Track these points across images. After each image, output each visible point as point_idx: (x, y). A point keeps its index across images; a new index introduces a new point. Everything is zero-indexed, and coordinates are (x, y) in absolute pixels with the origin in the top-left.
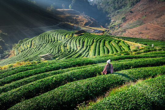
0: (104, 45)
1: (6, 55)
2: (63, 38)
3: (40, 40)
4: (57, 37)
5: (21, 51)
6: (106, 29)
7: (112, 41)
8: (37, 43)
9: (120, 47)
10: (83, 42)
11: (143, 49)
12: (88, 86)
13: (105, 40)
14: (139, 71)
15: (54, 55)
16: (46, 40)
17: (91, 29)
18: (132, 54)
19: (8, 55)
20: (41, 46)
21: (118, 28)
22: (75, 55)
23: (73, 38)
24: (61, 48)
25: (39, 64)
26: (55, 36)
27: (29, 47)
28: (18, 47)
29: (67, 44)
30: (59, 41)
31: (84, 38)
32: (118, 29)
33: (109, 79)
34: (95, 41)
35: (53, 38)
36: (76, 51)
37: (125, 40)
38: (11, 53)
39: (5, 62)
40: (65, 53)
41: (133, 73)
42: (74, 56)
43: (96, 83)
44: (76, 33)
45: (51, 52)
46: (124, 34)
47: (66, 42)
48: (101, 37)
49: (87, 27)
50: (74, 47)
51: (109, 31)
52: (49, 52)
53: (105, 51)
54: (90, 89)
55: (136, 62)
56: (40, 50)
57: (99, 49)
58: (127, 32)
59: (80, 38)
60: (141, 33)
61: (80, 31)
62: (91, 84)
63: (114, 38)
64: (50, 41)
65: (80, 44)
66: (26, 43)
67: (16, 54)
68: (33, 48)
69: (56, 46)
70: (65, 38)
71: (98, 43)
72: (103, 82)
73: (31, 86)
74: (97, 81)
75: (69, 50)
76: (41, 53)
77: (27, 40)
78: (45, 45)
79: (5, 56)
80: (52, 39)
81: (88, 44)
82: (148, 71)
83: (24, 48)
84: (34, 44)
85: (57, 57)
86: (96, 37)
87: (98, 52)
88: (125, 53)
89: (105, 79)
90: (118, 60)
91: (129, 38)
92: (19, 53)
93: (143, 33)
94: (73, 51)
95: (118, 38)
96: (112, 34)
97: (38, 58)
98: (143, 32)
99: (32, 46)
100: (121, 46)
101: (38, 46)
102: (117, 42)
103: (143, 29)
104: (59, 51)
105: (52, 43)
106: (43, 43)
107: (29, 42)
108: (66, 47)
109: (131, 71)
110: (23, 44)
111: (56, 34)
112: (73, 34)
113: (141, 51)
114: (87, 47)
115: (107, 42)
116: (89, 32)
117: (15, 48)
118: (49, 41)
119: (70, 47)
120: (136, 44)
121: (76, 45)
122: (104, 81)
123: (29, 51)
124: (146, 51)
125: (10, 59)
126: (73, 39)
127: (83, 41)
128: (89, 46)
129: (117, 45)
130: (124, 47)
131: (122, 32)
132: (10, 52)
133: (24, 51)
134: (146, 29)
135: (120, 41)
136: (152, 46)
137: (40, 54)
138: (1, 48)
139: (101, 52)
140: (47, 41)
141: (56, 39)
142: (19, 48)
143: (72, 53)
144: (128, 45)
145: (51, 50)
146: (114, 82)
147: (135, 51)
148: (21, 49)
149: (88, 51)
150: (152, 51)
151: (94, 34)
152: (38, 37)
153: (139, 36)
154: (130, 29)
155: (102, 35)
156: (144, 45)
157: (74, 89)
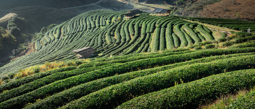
0: (172, 32)
1: (23, 50)
2: (107, 23)
3: (73, 26)
4: (99, 20)
5: (45, 43)
6: (172, 6)
7: (183, 24)
8: (68, 30)
9: (197, 34)
10: (139, 28)
11: (234, 37)
12: (165, 101)
13: (173, 25)
14: (237, 77)
15: (96, 49)
16: (82, 26)
17: (149, 6)
18: (218, 46)
19: (25, 51)
20: (74, 35)
21: (190, 3)
22: (127, 48)
23: (124, 22)
24: (105, 38)
25: (80, 66)
26: (95, 19)
27: (56, 37)
28: (40, 37)
29: (114, 31)
30: (101, 27)
31: (140, 22)
32: (190, 5)
33: (194, 91)
34: (157, 25)
35: (92, 23)
36: (129, 41)
37: (203, 23)
38: (29, 47)
39: (21, 61)
40: (112, 45)
41: (228, 80)
42: (126, 50)
43: (176, 96)
44: (127, 15)
45: (90, 44)
46: (200, 12)
47: (113, 28)
48: (167, 19)
49: (142, 5)
50: (125, 36)
51: (176, 9)
52: (87, 45)
53: (175, 42)
54: (169, 106)
55: (229, 62)
56: (74, 41)
57: (165, 39)
58: (205, 9)
59: (134, 22)
60: (227, 10)
61: (133, 11)
62: (169, 98)
63: (186, 20)
64: (88, 27)
65: (134, 32)
66: (52, 32)
67: (36, 49)
68: (63, 38)
69: (98, 36)
70: (110, 23)
71: (162, 29)
72: (187, 96)
73: (83, 102)
74: (177, 94)
75: (117, 41)
76: (75, 46)
77: (54, 26)
78: (81, 33)
79: (20, 52)
80: (90, 25)
81: (147, 31)
82: (251, 75)
83: (50, 40)
84: (64, 32)
85: (99, 52)
86: (159, 20)
87: (163, 43)
88: (207, 45)
89: (189, 91)
90: (200, 58)
91: (210, 19)
92: (42, 47)
93: (230, 11)
94: (124, 43)
95: (192, 20)
96: (181, 14)
97: (71, 54)
98: (229, 8)
99: (62, 35)
100: (199, 33)
101: (70, 36)
102: (191, 26)
103: (229, 4)
104: (103, 43)
105: (91, 30)
106: (78, 30)
107: (57, 30)
108: (113, 35)
109: (225, 76)
110: (47, 33)
111: (96, 17)
112: (122, 16)
113: (231, 41)
114: (146, 35)
115: (176, 27)
116: (146, 11)
117: (35, 40)
118: (86, 27)
119: (119, 37)
120: (222, 29)
121: (129, 32)
122: (187, 94)
123: (57, 44)
124: (240, 40)
125: (28, 57)
126: (123, 24)
127: (139, 26)
128: (148, 34)
129: (191, 31)
130: (203, 35)
131: (197, 9)
132: (28, 45)
133: (49, 43)
134: (235, 4)
135: (195, 25)
136: (248, 32)
137: (73, 48)
138: (16, 40)
139: (168, 43)
140: (83, 28)
141: (97, 25)
142: (42, 40)
143: (123, 45)
144: (209, 31)
145: (90, 41)
146: (202, 95)
147: (222, 40)
148: (45, 41)
149: (148, 42)
150: (250, 39)
151: (155, 14)
152: (70, 22)
153: (225, 15)
154: (210, 5)
155: (167, 16)
156: (235, 29)
157: (146, 106)
